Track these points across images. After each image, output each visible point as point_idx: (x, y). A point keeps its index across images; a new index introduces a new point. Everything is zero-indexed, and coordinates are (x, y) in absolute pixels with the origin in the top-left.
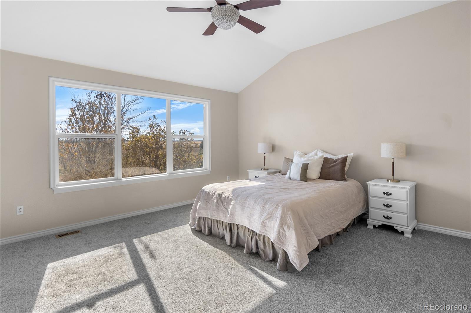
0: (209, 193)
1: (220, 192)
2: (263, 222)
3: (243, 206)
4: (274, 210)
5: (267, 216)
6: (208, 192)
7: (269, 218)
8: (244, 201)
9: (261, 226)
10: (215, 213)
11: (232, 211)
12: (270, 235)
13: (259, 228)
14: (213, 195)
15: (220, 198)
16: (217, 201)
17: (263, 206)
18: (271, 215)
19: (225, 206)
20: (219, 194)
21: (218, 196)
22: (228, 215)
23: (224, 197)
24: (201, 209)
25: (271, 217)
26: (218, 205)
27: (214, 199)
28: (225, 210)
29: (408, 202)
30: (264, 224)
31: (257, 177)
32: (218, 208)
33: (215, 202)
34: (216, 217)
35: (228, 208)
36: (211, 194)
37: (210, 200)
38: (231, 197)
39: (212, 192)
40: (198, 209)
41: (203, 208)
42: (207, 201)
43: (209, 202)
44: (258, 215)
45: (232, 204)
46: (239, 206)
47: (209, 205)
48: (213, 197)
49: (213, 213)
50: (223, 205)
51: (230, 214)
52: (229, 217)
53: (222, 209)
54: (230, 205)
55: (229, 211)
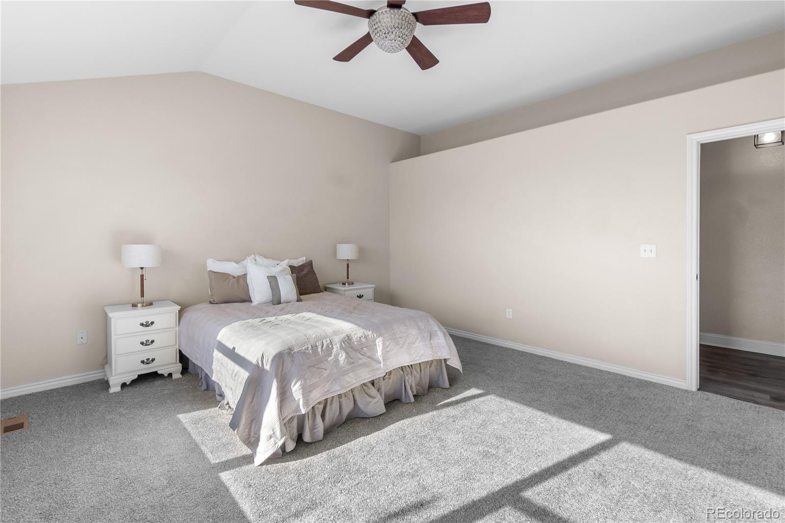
0: (314, 347)
1: (344, 335)
2: (430, 344)
3: (395, 339)
4: (429, 325)
6: (309, 348)
7: (431, 337)
8: (393, 332)
10: (350, 377)
11: (384, 354)
12: (436, 355)
14: (329, 350)
15: (350, 345)
16: (347, 354)
17: (418, 327)
18: (430, 333)
19: (365, 353)
21: (345, 344)
22: (380, 363)
23: (357, 341)
24: (311, 391)
26: (351, 360)
27: (338, 354)
28: (369, 360)
30: (431, 346)
31: (146, 325)
32: (353, 365)
33: (342, 357)
34: (354, 382)
35: (375, 354)
36: (323, 348)
37: (324, 363)
38: (370, 336)
39: (323, 345)
40: (303, 395)
41: (314, 386)
42: (317, 368)
43: (323, 367)
44: (419, 339)
45: (377, 344)
46: (390, 341)
47: (326, 373)
48: (332, 353)
49: (347, 380)
50: (361, 354)
51: (384, 361)
52: (383, 364)
53: (361, 362)
54: (377, 348)
55: (378, 358)
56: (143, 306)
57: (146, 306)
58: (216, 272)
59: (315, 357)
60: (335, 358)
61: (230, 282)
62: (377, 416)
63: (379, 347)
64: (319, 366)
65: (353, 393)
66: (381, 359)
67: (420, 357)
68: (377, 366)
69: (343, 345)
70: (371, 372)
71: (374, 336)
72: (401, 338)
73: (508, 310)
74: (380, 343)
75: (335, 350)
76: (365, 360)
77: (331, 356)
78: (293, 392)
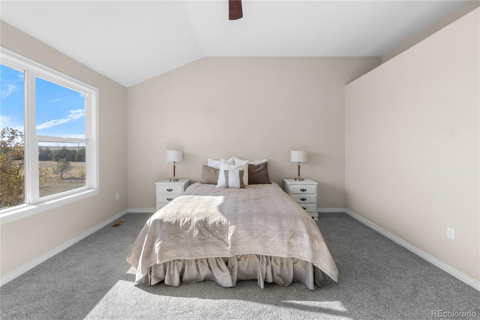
0: (177, 223)
1: (202, 218)
2: (288, 243)
3: (250, 230)
4: (294, 225)
5: (290, 234)
6: (174, 221)
7: (292, 236)
8: (249, 223)
9: (287, 247)
10: (199, 249)
11: (234, 240)
12: (298, 255)
13: (286, 251)
15: (204, 226)
16: (200, 231)
17: (280, 224)
18: (294, 232)
19: (217, 235)
20: (200, 222)
22: (228, 246)
23: (211, 224)
24: (166, 251)
25: (294, 233)
26: (203, 237)
27: (193, 230)
28: (219, 241)
29: (316, 195)
30: (290, 245)
31: (170, 190)
32: (204, 241)
33: (196, 233)
34: (203, 254)
35: (225, 238)
36: (183, 224)
37: (182, 234)
38: (225, 222)
39: (184, 221)
40: (159, 251)
41: (170, 248)
42: (175, 236)
43: (181, 237)
44: (277, 235)
45: (230, 230)
46: (243, 230)
47: (182, 241)
48: (189, 228)
49: (196, 251)
50: (212, 235)
51: (232, 245)
52: (230, 248)
53: (212, 241)
54: (228, 233)
55: (228, 241)
56: (173, 181)
57: (175, 181)
58: (206, 166)
59: (176, 228)
60: (190, 232)
61: (211, 172)
62: (228, 287)
63: (230, 233)
64: (177, 235)
65: (209, 262)
66: (229, 243)
67: (275, 252)
68: (226, 247)
69: (199, 224)
70: (219, 251)
71: (228, 223)
72: (256, 230)
73: (449, 228)
74: (232, 230)
75: (191, 226)
76: (215, 240)
77: (187, 230)
78: (155, 247)
